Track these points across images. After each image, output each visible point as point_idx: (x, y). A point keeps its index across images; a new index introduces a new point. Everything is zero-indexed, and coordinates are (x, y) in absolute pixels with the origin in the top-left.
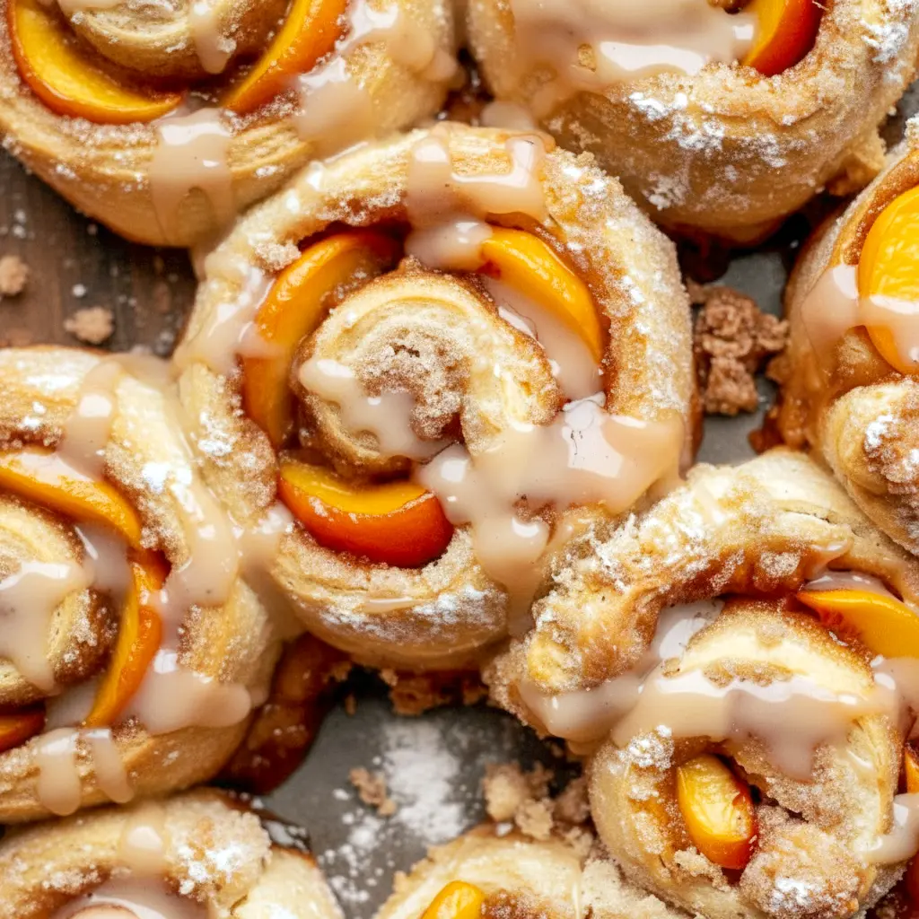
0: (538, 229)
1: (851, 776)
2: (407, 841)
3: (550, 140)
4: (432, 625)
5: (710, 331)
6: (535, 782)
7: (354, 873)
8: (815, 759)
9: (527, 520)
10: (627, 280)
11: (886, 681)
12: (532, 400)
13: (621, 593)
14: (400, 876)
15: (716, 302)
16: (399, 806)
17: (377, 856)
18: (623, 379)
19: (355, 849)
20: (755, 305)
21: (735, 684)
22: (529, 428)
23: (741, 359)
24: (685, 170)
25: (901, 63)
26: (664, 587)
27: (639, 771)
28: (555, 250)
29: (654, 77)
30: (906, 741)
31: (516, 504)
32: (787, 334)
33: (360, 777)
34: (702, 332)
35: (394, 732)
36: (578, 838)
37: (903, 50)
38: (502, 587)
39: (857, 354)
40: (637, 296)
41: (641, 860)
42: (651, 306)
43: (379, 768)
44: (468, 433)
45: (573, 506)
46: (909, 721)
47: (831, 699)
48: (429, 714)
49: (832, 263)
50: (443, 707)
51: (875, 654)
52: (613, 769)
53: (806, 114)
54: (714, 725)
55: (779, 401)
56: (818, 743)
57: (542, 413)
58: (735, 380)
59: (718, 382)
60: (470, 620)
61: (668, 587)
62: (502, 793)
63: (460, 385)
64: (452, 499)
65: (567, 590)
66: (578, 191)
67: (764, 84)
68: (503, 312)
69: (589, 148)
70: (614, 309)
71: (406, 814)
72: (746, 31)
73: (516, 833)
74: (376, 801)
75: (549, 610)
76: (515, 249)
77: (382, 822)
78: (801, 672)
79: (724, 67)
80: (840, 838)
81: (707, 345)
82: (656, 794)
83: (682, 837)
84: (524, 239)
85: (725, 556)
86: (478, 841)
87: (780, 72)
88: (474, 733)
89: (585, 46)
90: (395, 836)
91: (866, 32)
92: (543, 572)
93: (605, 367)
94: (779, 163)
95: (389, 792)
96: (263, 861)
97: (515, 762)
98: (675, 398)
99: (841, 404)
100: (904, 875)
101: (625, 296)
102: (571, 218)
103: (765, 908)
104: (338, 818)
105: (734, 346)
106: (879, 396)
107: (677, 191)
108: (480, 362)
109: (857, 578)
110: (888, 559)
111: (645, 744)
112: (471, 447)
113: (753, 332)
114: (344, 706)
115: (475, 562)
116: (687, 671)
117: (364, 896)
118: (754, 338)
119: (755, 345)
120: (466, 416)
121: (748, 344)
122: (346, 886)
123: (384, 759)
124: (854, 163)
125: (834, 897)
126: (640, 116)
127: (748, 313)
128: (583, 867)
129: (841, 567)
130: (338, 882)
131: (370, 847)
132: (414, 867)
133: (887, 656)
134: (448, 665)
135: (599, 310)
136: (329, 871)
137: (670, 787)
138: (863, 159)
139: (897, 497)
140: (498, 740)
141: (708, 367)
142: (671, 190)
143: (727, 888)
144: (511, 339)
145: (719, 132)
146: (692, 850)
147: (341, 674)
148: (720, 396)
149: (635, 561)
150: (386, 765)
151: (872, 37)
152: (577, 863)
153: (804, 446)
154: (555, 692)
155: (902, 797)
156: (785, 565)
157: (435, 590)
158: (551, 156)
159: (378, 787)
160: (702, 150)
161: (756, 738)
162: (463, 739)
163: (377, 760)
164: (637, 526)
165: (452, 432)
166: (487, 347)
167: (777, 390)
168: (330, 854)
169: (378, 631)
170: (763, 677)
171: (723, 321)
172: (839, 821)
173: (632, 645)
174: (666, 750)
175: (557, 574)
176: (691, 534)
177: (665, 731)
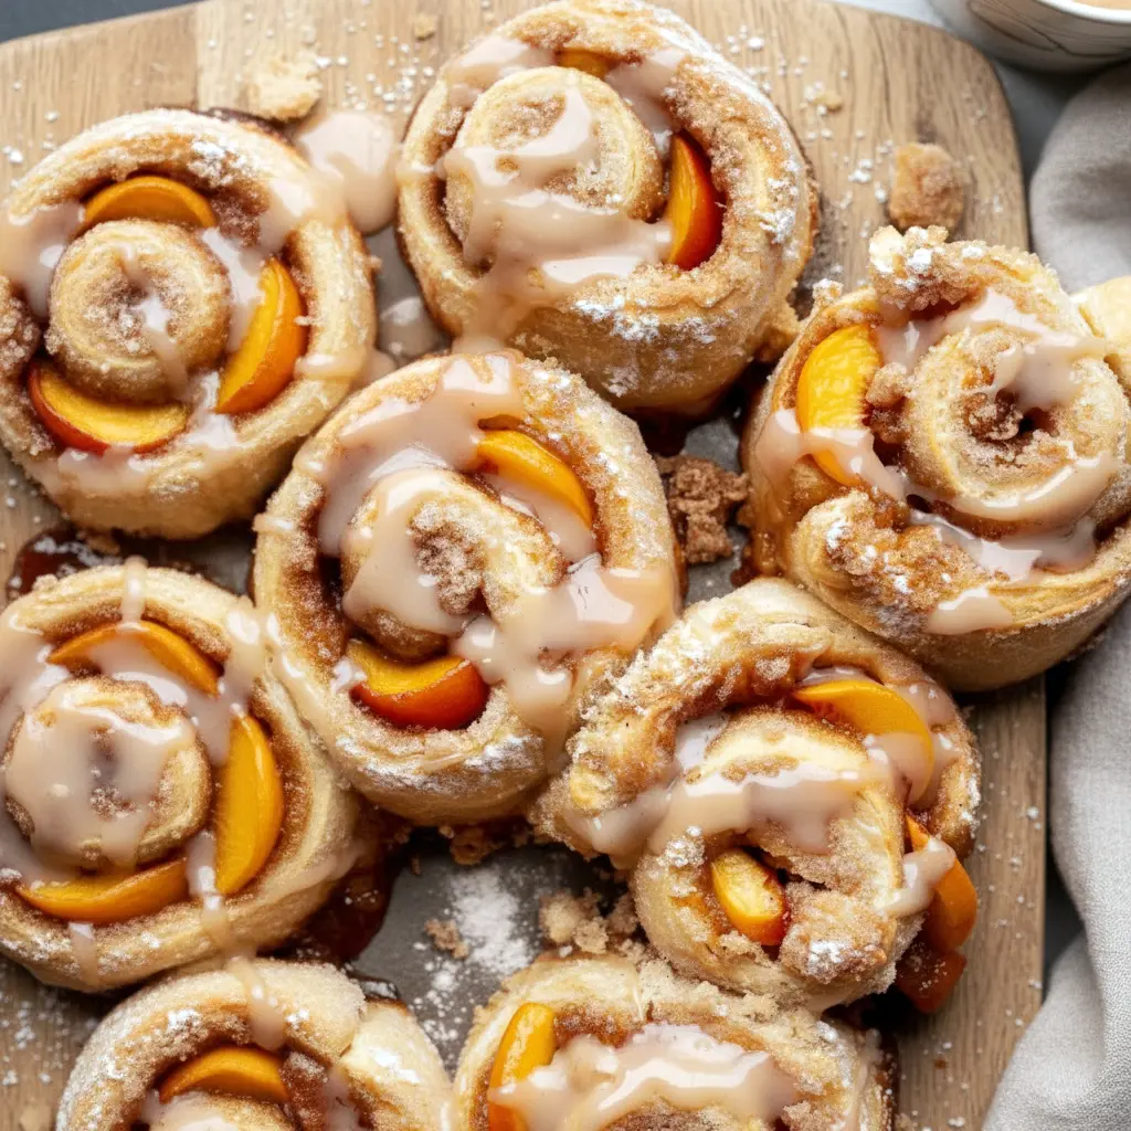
0: (521, 427)
1: (863, 843)
2: (483, 978)
3: (519, 354)
4: (482, 774)
5: (682, 495)
6: (587, 905)
7: (441, 1014)
8: (829, 833)
9: (551, 669)
10: (603, 456)
11: (880, 756)
12: (540, 567)
13: (641, 716)
14: (479, 1009)
15: (683, 468)
16: (471, 949)
17: (459, 995)
18: (614, 537)
19: (439, 994)
20: (716, 465)
21: (750, 778)
22: (541, 591)
23: (712, 513)
24: (634, 360)
25: (795, 242)
26: (677, 705)
27: (678, 871)
28: (539, 442)
29: (592, 285)
30: (905, 808)
31: (540, 657)
32: (749, 483)
33: (434, 927)
34: (674, 497)
35: (459, 883)
36: (630, 948)
37: (794, 231)
38: (536, 731)
39: (808, 479)
40: (613, 467)
41: (691, 950)
42: (626, 475)
43: (450, 917)
44: (491, 604)
45: (589, 652)
46: (904, 790)
47: (833, 777)
48: (485, 862)
49: (773, 410)
50: (498, 852)
51: (865, 734)
52: (654, 875)
53: (723, 295)
54: (736, 818)
55: (751, 541)
56: (831, 817)
57: (550, 576)
58: (709, 531)
59: (696, 537)
60: (515, 765)
61: (681, 705)
62: (560, 919)
63: (479, 564)
64: (487, 660)
65: (594, 725)
66: (550, 390)
67: (684, 276)
68: (505, 500)
69: (551, 354)
70: (596, 480)
71: (478, 955)
72: (664, 236)
73: (577, 953)
74: (451, 947)
75: (582, 744)
76: (506, 446)
77: (460, 964)
78: (804, 759)
79: (651, 270)
80: (861, 899)
81: (682, 505)
82: (695, 889)
83: (725, 923)
84: (510, 435)
85: (725, 671)
86: (544, 965)
87: (696, 264)
88: (529, 872)
89: (533, 269)
90: (472, 976)
91: (762, 220)
92: (572, 713)
93: (596, 532)
94: (709, 339)
95: (461, 937)
96: (360, 1012)
97: (569, 891)
98: (660, 549)
99: (802, 525)
100: (923, 926)
101: (602, 468)
102: (548, 413)
103: (803, 972)
104: (421, 968)
105: (704, 503)
106: (832, 508)
107: (631, 378)
108: (493, 542)
109: (840, 671)
110: (865, 649)
111: (679, 845)
112: (496, 614)
113: (719, 489)
114: (411, 868)
115: (512, 713)
116: (708, 775)
117: (453, 1034)
118: (721, 493)
119: (722, 499)
120: (488, 589)
121: (716, 500)
122: (436, 1028)
123: (452, 909)
124: (774, 332)
125: (863, 951)
126: (587, 319)
127: (711, 472)
128: (638, 971)
129: (824, 663)
130: (429, 1025)
131: (451, 990)
132: (491, 1000)
133: (877, 734)
134: (498, 813)
135: (583, 484)
136: (421, 1017)
137: (706, 883)
138: (780, 327)
139: (860, 589)
140: (549, 873)
141: (685, 524)
142: (626, 379)
143: (770, 963)
144: (514, 520)
145: (654, 321)
146: (734, 933)
147: (403, 838)
148: (698, 547)
149: (649, 687)
150: (455, 914)
151: (766, 223)
152: (634, 969)
153: (778, 573)
154: (596, 813)
155: (910, 856)
156: (780, 668)
157: (482, 743)
158: (522, 366)
159: (451, 933)
160: (644, 338)
161: (776, 823)
162: (519, 879)
163: (447, 911)
164: (646, 658)
165: (478, 606)
166: (496, 529)
167: (747, 533)
168: (418, 1001)
169: (437, 788)
170: (771, 767)
171: (691, 483)
172: (857, 885)
173: (656, 761)
174: (698, 847)
175: (584, 712)
176: (693, 655)
177: (695, 831)
